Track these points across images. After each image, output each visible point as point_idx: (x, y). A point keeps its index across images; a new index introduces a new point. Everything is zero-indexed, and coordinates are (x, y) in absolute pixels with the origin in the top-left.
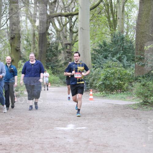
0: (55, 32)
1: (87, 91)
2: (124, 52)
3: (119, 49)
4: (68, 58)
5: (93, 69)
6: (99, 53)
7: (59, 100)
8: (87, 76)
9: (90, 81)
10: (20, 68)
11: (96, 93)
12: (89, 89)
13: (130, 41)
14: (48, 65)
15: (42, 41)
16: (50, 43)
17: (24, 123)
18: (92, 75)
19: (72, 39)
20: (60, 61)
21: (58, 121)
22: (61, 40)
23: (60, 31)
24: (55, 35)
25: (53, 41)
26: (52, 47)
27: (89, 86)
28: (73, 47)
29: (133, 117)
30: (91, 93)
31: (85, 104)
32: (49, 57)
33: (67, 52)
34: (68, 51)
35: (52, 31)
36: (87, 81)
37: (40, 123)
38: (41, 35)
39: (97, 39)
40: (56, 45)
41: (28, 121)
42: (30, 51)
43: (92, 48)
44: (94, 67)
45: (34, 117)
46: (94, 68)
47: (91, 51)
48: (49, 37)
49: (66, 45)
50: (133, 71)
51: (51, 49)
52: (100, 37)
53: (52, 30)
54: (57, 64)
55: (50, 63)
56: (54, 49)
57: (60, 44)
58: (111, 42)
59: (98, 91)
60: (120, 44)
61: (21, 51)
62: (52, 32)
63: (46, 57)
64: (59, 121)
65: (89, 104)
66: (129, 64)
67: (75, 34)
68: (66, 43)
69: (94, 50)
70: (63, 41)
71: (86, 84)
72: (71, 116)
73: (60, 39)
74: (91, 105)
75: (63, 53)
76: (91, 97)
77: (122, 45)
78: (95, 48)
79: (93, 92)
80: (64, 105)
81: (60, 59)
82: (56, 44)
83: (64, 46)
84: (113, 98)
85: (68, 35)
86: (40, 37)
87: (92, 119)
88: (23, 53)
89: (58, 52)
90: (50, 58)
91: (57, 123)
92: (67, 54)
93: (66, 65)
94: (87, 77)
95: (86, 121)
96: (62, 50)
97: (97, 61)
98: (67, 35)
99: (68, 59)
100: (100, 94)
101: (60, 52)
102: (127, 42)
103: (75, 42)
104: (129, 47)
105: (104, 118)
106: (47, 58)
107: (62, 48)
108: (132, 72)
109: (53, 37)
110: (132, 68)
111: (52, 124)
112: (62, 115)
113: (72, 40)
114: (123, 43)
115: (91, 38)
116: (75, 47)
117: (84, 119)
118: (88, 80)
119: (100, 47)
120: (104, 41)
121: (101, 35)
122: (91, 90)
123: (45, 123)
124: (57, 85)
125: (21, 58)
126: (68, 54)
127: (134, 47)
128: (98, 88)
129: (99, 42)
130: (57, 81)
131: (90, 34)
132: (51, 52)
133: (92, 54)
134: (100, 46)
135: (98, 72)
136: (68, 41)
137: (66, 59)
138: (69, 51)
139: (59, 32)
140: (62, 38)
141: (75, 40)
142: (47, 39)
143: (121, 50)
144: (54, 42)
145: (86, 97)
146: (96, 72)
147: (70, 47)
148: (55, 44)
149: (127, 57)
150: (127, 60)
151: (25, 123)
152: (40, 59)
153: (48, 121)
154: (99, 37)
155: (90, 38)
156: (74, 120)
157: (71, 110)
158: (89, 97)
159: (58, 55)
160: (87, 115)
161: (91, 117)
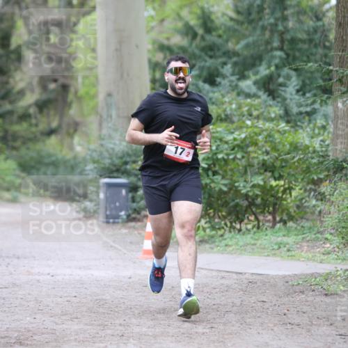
1: (134, 220)
2: (288, 55)
3: (268, 43)
4: (55, 81)
7: (18, 258)
8: (133, 158)
12: (143, 213)
13: (312, 9)
19: (70, 3)
20: (22, 93)
22: (23, 5)
27: (142, 199)
29: (325, 329)
31: (127, 273)
36: (133, 179)
39: (173, 3)
43: (154, 42)
47: (149, 51)
50: (327, 137)
54: (8, 107)
58: (233, 15)
60: (271, 25)
66: (307, 105)
69: (163, 48)
71: (130, 191)
72: (65, 326)
73: (18, 3)
77: (280, 28)
78: (168, 39)
80: (37, 277)
81: (21, 85)
84: (243, 249)
87: (155, 337)
89: (13, 56)
94: (134, 162)
99: (52, 86)
102: (301, 12)
104: (309, 34)
105: (204, 333)
107: (26, 37)
108: (322, 141)
110: (320, 122)
112: (28, 318)
113: (69, 8)
114: (285, 19)
117: (123, 335)
119: (187, 34)
120: (202, 9)
124: (7, 195)
127: (332, 36)
129: (185, 13)
130: (8, 178)
133: (154, 66)
134: (189, 32)
137: (44, 88)
143: (276, 49)
145: (131, 243)
149: (299, 76)
150: (301, 91)
156: (79, 342)
157: (66, 299)
158: (143, 244)
159: (12, 67)
160: (134, 321)
161: (149, 327)
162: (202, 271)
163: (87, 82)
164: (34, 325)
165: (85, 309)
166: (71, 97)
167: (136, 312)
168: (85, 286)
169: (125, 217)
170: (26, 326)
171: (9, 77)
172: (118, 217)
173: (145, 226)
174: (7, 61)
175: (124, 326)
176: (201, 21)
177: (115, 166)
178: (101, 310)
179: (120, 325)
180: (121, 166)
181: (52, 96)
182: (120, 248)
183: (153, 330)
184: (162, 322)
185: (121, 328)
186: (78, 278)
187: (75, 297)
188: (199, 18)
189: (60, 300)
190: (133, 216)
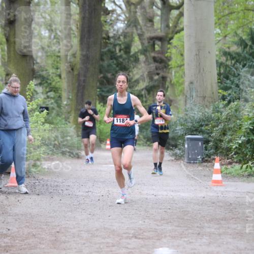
0: (123, 6)
1: (206, 161)
4: (158, 74)
5: (221, 104)
6: (237, 61)
8: (206, 123)
9: (214, 134)
10: (31, 101)
11: (229, 167)
12: (212, 157)
14: (103, 94)
15: (89, 31)
16: (111, 35)
17: (40, 243)
18: (219, 119)
19: (168, 26)
20: (137, 82)
21: (130, 238)
22: (139, 27)
23: (135, 5)
24: (123, 16)
25: (118, 31)
26: (115, 46)
27: (212, 148)
28: (169, 46)
30: (217, 166)
31: (202, 195)
32: (108, 71)
33: (155, 60)
34: (156, 55)
35: (116, 4)
36: (206, 136)
37: (84, 244)
38: (87, 15)
39: (232, 25)
40: (127, 40)
41: (54, 238)
42: (59, 57)
43: (220, 51)
44: (224, 98)
45: (68, 228)
46: (225, 102)
47: (217, 55)
48: (108, 18)
49: (153, 40)
51: (112, 52)
52: (240, 20)
53: (114, 2)
55: (111, 87)
56: (120, 50)
57: (136, 38)
59: (236, 162)
61: (34, 56)
62: (114, 7)
63: (101, 72)
64: (134, 240)
65: (211, 194)
67: (175, 13)
68: (153, 35)
69: (226, 54)
70: (144, 30)
71: (204, 144)
72: (163, 227)
73: (136, 26)
74: (218, 196)
75: (144, 62)
76: (217, 177)
78: (229, 48)
79: (222, 165)
80: (146, 196)
81: (137, 77)
82: (125, 37)
83: (146, 44)
85: (158, 15)
86: (83, 19)
87: (220, 235)
88: (38, 61)
89: (132, 59)
90: (109, 75)
91: (129, 244)
92: (153, 66)
93: (152, 93)
94: (207, 125)
95: (204, 240)
96: (141, 54)
97: (233, 82)
98: (155, 15)
99: (156, 77)
100: (241, 168)
101: (137, 60)
103: (177, 33)
106: (102, 75)
107: (140, 47)
109: (118, 19)
111: (113, 246)
112: (140, 222)
113: (167, 29)
115: (216, 24)
116: (175, 46)
117: (199, 234)
118: (209, 133)
119: (241, 45)
120: (251, 29)
121: (244, 13)
122: (217, 158)
123: (95, 244)
125: (33, 74)
126: (156, 64)
128: (235, 154)
129: (239, 32)
131: (216, 12)
132: (112, 59)
133: (220, 65)
134: (242, 43)
135: (236, 111)
136: (157, 30)
137: (151, 79)
138: (160, 55)
139: (132, 7)
140: (141, 22)
141: (176, 27)
142: (102, 25)
144: (120, 33)
145: (204, 176)
146: (230, 111)
147: (162, 47)
148: (122, 38)
151: (43, 244)
152: (85, 76)
153: (104, 238)
154: (238, 18)
155: (214, 23)
156: (172, 237)
157: (163, 210)
158: (212, 176)
159: (132, 66)
160: (206, 225)
161: (215, 229)
162: (249, 194)
163: (177, 75)
164: (144, 226)
165: (175, 217)
166: (167, 84)
167: (208, 219)
168: (175, 202)
169: (201, 159)
170: (139, 226)
171: (130, 72)
172: (196, 159)
173: (214, 165)
174: (128, 62)
175: (200, 228)
176: (250, 36)
177: (195, 127)
178: (186, 218)
179: (198, 227)
180: (198, 128)
181: (156, 83)
182: (197, 179)
183: (218, 230)
184: (224, 226)
185: (197, 229)
186: (171, 197)
187: (170, 209)
188: (249, 35)
189: (160, 211)
190: (206, 159)
